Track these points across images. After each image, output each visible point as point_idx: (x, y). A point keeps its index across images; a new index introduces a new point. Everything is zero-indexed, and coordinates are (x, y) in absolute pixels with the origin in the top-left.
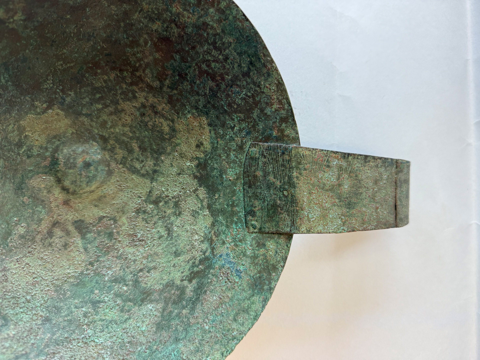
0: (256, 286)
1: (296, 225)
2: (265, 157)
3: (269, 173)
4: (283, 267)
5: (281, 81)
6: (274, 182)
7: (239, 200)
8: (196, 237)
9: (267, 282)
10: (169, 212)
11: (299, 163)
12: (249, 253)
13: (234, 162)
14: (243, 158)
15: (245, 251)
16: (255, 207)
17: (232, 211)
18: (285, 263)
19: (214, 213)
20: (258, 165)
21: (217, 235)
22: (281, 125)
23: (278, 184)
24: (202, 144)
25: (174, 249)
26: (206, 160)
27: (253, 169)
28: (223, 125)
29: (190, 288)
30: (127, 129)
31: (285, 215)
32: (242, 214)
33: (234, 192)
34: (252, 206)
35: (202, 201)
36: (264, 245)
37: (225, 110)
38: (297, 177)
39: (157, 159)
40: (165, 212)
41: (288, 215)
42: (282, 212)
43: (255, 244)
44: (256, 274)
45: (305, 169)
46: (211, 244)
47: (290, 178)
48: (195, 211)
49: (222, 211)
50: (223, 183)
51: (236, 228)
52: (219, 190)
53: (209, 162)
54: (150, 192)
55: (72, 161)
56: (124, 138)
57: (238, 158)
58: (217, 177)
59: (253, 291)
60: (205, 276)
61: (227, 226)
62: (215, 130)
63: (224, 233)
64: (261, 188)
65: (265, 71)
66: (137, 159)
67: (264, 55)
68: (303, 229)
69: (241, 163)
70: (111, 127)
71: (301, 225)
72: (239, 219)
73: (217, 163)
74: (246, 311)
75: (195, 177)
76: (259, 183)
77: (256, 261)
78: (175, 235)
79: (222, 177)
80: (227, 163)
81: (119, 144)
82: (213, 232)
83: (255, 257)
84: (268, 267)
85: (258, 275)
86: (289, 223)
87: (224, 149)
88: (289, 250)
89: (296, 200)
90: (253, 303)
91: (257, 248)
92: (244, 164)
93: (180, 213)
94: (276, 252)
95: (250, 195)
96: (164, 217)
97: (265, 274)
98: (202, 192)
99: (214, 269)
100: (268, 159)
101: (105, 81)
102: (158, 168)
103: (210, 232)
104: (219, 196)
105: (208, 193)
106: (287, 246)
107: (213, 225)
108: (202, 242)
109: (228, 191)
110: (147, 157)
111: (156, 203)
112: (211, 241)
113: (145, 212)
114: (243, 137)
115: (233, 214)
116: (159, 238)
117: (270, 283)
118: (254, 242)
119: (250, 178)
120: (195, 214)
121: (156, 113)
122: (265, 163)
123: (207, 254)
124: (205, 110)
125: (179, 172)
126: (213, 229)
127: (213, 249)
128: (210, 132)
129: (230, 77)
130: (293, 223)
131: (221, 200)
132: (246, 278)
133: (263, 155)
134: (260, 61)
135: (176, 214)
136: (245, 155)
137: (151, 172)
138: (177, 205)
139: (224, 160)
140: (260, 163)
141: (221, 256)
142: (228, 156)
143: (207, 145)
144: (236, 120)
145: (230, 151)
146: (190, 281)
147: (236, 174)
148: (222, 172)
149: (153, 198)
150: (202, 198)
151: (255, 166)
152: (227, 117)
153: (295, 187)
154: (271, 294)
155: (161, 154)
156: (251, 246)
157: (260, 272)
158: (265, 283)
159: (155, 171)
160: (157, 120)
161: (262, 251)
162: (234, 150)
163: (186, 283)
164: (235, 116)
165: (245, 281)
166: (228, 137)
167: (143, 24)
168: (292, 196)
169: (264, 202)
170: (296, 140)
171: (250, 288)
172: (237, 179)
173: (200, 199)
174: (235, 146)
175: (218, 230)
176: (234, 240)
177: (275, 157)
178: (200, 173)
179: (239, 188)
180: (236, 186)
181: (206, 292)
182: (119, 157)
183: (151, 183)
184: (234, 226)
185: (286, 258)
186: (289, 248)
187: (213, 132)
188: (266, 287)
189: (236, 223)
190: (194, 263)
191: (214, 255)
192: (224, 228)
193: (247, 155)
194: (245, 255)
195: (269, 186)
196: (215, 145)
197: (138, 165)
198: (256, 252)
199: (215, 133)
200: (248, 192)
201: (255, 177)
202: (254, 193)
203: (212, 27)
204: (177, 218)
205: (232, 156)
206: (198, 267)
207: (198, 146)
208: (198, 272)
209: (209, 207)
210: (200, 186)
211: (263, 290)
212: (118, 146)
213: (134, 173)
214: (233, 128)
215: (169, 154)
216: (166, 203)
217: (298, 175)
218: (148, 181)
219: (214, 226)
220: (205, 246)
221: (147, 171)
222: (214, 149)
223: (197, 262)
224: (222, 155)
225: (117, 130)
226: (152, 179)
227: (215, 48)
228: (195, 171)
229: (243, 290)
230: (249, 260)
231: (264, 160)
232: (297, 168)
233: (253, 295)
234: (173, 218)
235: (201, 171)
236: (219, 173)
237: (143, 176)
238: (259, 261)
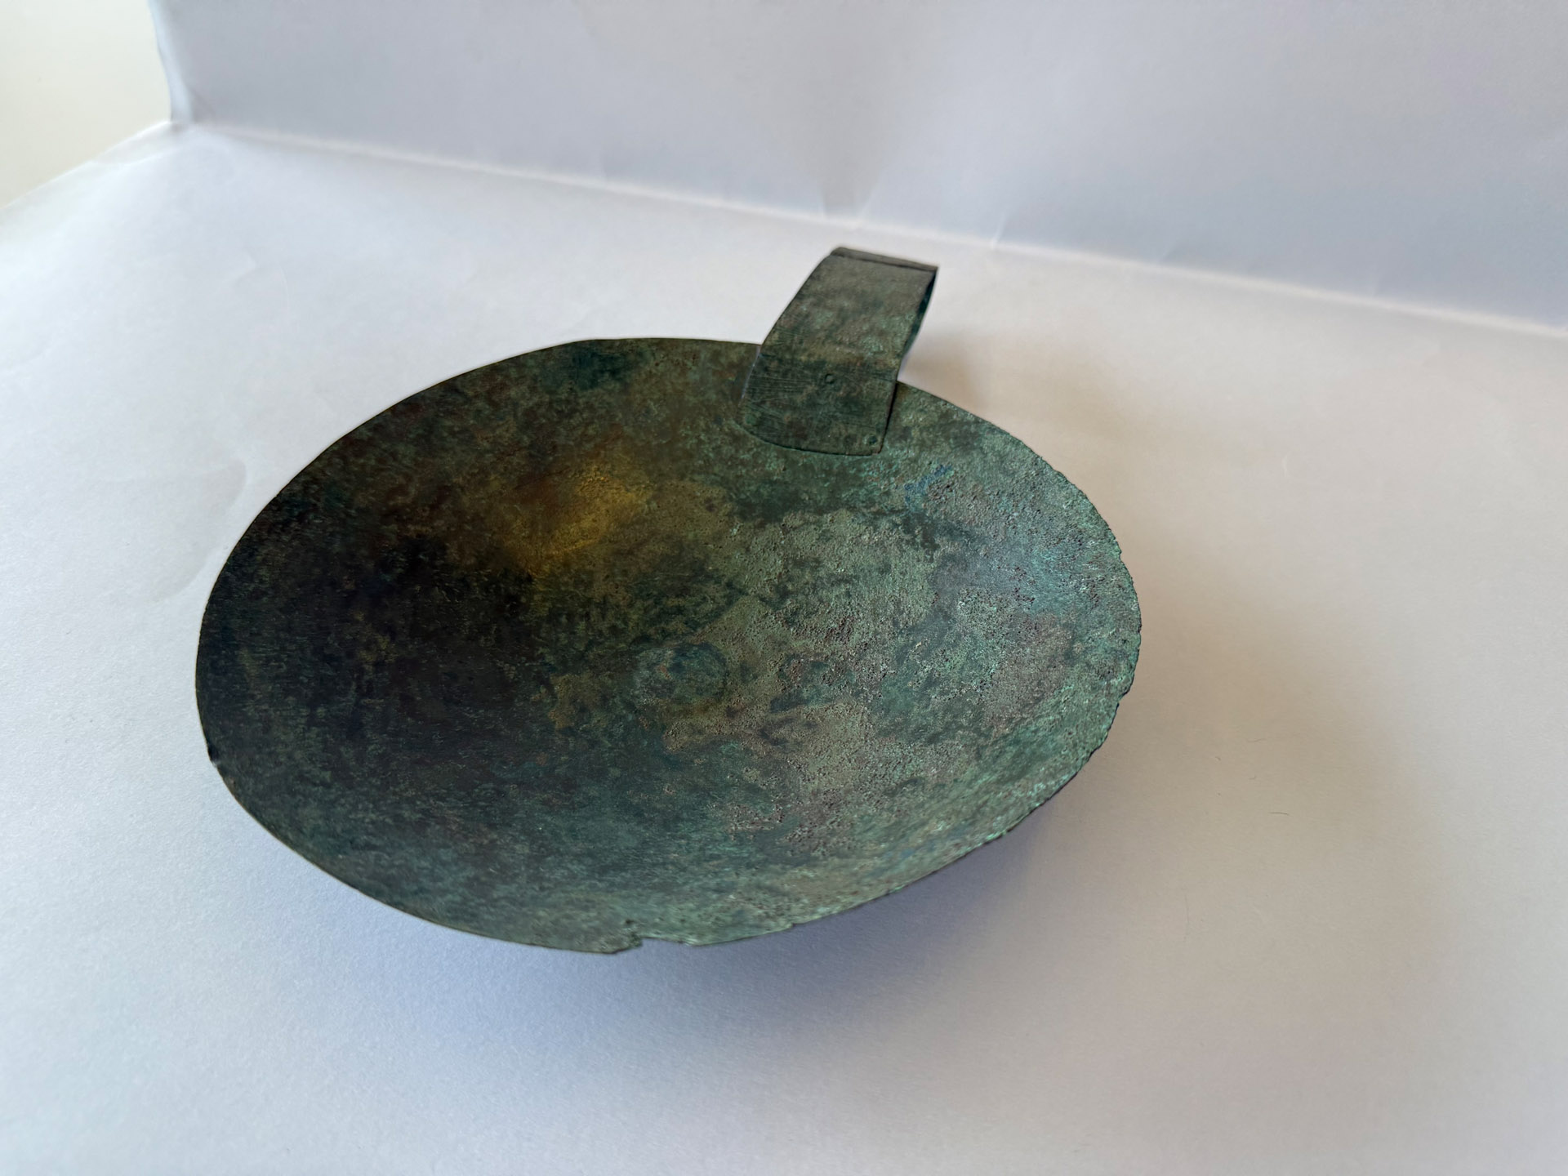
0: (968, 443)
1: (884, 372)
2: (763, 402)
3: (791, 400)
4: (946, 402)
5: (657, 341)
6: (808, 395)
7: (822, 460)
8: (865, 537)
9: (966, 427)
10: (807, 577)
11: (789, 348)
12: (912, 454)
13: (756, 456)
14: (754, 440)
15: (909, 459)
16: (840, 434)
17: (837, 475)
18: (940, 399)
19: (833, 505)
20: (774, 417)
21: (871, 502)
22: (722, 365)
23: (811, 388)
24: (708, 500)
25: (875, 574)
26: (740, 502)
27: (777, 426)
28: (690, 455)
29: (947, 547)
30: (639, 604)
31: (865, 387)
32: (848, 459)
33: (807, 467)
34: (837, 439)
35: (807, 523)
36: (907, 429)
37: (667, 443)
38: (810, 355)
39: (709, 577)
40: (807, 583)
41: (866, 381)
42: (858, 390)
43: (900, 442)
44: (949, 444)
45: (801, 343)
46: (884, 514)
47: (807, 366)
48: (820, 535)
49: (834, 492)
50: (786, 483)
51: (869, 471)
52: (796, 492)
53: (743, 496)
54: (763, 600)
55: (659, 686)
56: (653, 612)
57: (751, 449)
58: (773, 490)
59: (974, 449)
60: (934, 524)
61: (861, 486)
62: (693, 472)
63: (872, 492)
64: (812, 419)
65: (631, 357)
66: (698, 605)
67: (610, 348)
68: (894, 362)
69: (761, 445)
70: (626, 624)
71: (885, 365)
72: (852, 465)
73: (749, 485)
74: (1002, 458)
75: (762, 526)
76: (803, 421)
77: (929, 443)
78: (851, 572)
79: (776, 482)
80: (754, 467)
81: (660, 623)
82: (865, 511)
83: (922, 445)
84: (941, 426)
85: (951, 441)
86: (878, 381)
87: (730, 467)
88: (922, 391)
89: (844, 364)
90: (993, 448)
91: (909, 440)
92: (766, 441)
93: (817, 561)
94: (921, 410)
95: (818, 439)
96: (815, 587)
97: (952, 431)
98: (792, 520)
99: (925, 510)
100: (768, 397)
101: (544, 600)
102: (726, 580)
103: (864, 515)
104: (806, 492)
105: (796, 510)
106: (915, 393)
107: (852, 509)
108: (876, 528)
109: (801, 477)
110: (699, 591)
111: (784, 594)
112: (880, 514)
113: (795, 614)
114: (721, 430)
115: (842, 474)
116: (850, 596)
117: (968, 423)
118: (898, 445)
119: (791, 434)
120: (825, 537)
121: (630, 552)
122: (773, 405)
123: (898, 521)
124: (655, 475)
125: (743, 550)
126: (859, 510)
127: (893, 511)
128: (694, 481)
129: (620, 415)
130: (880, 375)
131: (815, 491)
132: (952, 459)
133: (759, 405)
134: (617, 358)
135: (816, 567)
136: (750, 436)
137: (728, 591)
138: (800, 564)
139: (748, 471)
140: (771, 412)
141: (908, 499)
142: (743, 463)
143: (716, 492)
144: (690, 433)
145: (737, 459)
146: (936, 547)
147: (778, 457)
148: (767, 480)
149: (775, 597)
150: (801, 522)
151: (773, 422)
152: (680, 445)
153: (823, 362)
154: (984, 421)
155: (702, 570)
156: (902, 449)
157: (947, 438)
158: (966, 430)
159: (729, 585)
160: (642, 556)
161: (915, 433)
162: (737, 451)
163: (937, 554)
164: (683, 432)
165: (959, 462)
166: (711, 455)
168: (836, 369)
169: (836, 418)
170: (751, 347)
171: (968, 454)
172: (786, 457)
173: (802, 525)
174: (730, 447)
175: (863, 502)
176: (886, 476)
177: (768, 385)
178: (758, 516)
179: (802, 458)
180: (798, 462)
181: (959, 522)
182: (682, 628)
183: (747, 594)
184: (863, 475)
185: (932, 396)
186: (918, 390)
187: (696, 477)
188: (973, 429)
189: (860, 471)
190: (908, 542)
191: (902, 510)
192: (862, 492)
193: (752, 433)
194: (915, 461)
195: (812, 404)
196: (719, 479)
197: (709, 606)
198: (914, 442)
199: (699, 474)
200: (813, 443)
201: (791, 425)
202: (817, 433)
203: (539, 405)
204: (823, 566)
205: (747, 456)
206: (916, 536)
207: (710, 508)
208: (924, 536)
209: (820, 511)
210: (781, 520)
211: (976, 433)
212: (662, 625)
213: (720, 615)
214: (700, 442)
215: (707, 556)
216: (790, 579)
217: (807, 354)
218: (743, 599)
219: (855, 507)
220: (884, 524)
221: (725, 596)
222: (724, 482)
223: (908, 537)
224: (739, 473)
225: (635, 617)
226: (742, 592)
227: (570, 415)
228: (751, 524)
229: (969, 463)
230: (925, 454)
231: (768, 404)
232: (795, 352)
233: (981, 448)
234: (822, 573)
235: (754, 514)
236: (767, 486)
237: (730, 603)
238: (929, 439)
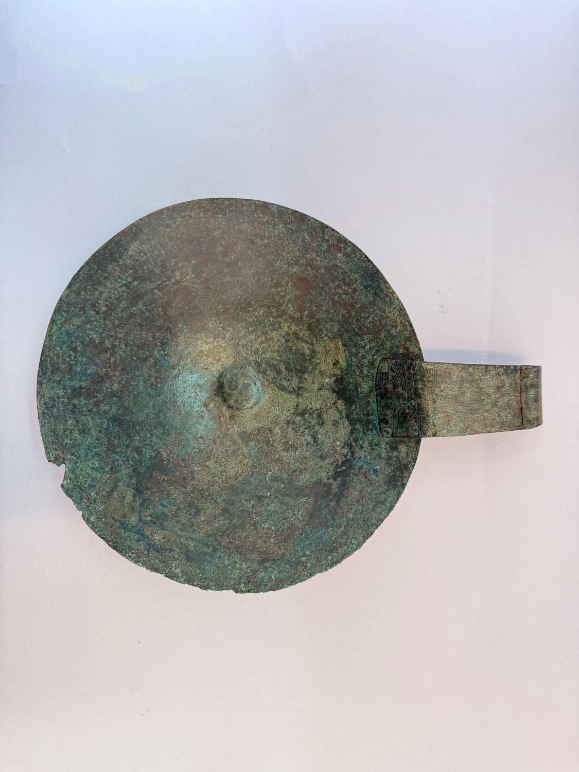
0: (391, 482)
1: (423, 430)
2: (394, 372)
3: (398, 386)
4: (414, 466)
5: (402, 308)
6: (403, 394)
7: (373, 409)
8: (338, 443)
9: (400, 479)
10: (313, 422)
11: (423, 376)
12: (383, 455)
13: (367, 376)
14: (374, 372)
15: (381, 454)
16: (387, 416)
17: (368, 420)
18: (415, 463)
19: (352, 422)
20: (388, 379)
21: (356, 441)
22: (406, 344)
23: (406, 395)
24: (338, 362)
25: (320, 453)
26: (342, 376)
27: (384, 382)
28: (356, 345)
29: (335, 485)
30: (275, 354)
31: (413, 422)
32: (376, 422)
33: (368, 403)
34: (385, 414)
35: (341, 412)
36: (396, 448)
37: (356, 332)
38: (422, 389)
39: (301, 378)
40: (310, 422)
41: (416, 422)
42: (411, 419)
43: (389, 447)
44: (390, 473)
45: (429, 381)
46: (351, 449)
47: (416, 389)
48: (336, 421)
49: (359, 421)
50: (358, 395)
51: (372, 435)
52: (355, 402)
53: (345, 377)
54: (297, 406)
55: (234, 384)
56: (273, 361)
57: (370, 373)
58: (353, 390)
59: (388, 487)
60: (347, 475)
61: (364, 433)
62: (348, 350)
63: (361, 439)
64: (392, 399)
65: (388, 300)
66: (285, 379)
67: (386, 288)
68: (430, 433)
69: (373, 377)
70: (262, 354)
71: (427, 429)
72: (374, 426)
73: (352, 378)
74: (383, 503)
75: (334, 391)
76: (390, 395)
77: (390, 462)
78: (319, 441)
79: (357, 390)
80: (361, 377)
81: (270, 367)
82: (352, 438)
83: (389, 459)
84: (400, 466)
85: (392, 473)
86: (417, 428)
87: (357, 366)
88: (418, 452)
89: (422, 408)
90: (388, 496)
91: (391, 451)
92: (376, 378)
93: (323, 423)
94: (407, 454)
95: (382, 405)
96: (309, 427)
97: (398, 472)
98: (341, 404)
99: (354, 469)
100: (396, 373)
101: (256, 317)
102: (301, 385)
103: (349, 439)
104: (356, 407)
105: (346, 405)
106: (416, 448)
107: (352, 432)
108: (343, 447)
109: (363, 402)
110: (292, 377)
111: (302, 414)
112: (350, 446)
113: (293, 423)
114: (374, 355)
115: (368, 422)
116: (307, 445)
117: (402, 480)
118: (388, 446)
119: (382, 390)
120: (335, 423)
121: (298, 339)
122: (393, 377)
123: (348, 457)
124: (340, 333)
125: (320, 387)
126: (351, 436)
127: (353, 453)
128: (345, 352)
129: (359, 306)
130: (421, 428)
131: (357, 411)
132: (382, 476)
133: (391, 369)
134: (383, 292)
135: (319, 424)
136: (376, 370)
137: (296, 389)
138: (320, 416)
139: (358, 375)
140: (390, 377)
141: (360, 458)
142: (362, 371)
143: (343, 363)
144: (366, 341)
145: (363, 367)
146: (335, 479)
147: (370, 387)
148: (357, 386)
149: (300, 411)
150: (340, 409)
151: (385, 379)
152: (359, 339)
153: (420, 397)
154: (404, 488)
155: (304, 372)
156: (385, 449)
157: (393, 471)
158: (398, 480)
159: (300, 388)
160: (299, 344)
161: (395, 453)
162: (366, 366)
163: (331, 481)
164: (365, 337)
165: (381, 479)
166: (360, 355)
167: (284, 269)
168: (418, 404)
169: (395, 411)
170: (420, 356)
171: (385, 484)
172: (371, 391)
173: (339, 410)
174: (367, 362)
175: (356, 436)
176: (371, 444)
177: (402, 371)
178: (338, 388)
179: (372, 399)
180: (370, 398)
181: (348, 488)
182: (270, 378)
183: (297, 398)
184: (370, 432)
185: (416, 458)
186: (418, 450)
187: (347, 352)
188: (399, 483)
189: (371, 430)
190: (337, 465)
191: (354, 458)
192: (361, 435)
193: (377, 370)
194: (380, 457)
195: (399, 397)
196: (350, 362)
197: (285, 384)
198: (390, 454)
199: (349, 353)
200: (380, 403)
201: (386, 389)
202: (385, 403)
203: (341, 268)
204: (321, 427)
205: (365, 372)
206: (340, 468)
207: (335, 364)
208: (341, 472)
209: (348, 417)
210: (339, 399)
211: (397, 485)
212: (269, 369)
213: (283, 390)
214: (364, 347)
215: (311, 372)
216: (311, 414)
217: (423, 387)
218: (294, 397)
219: (353, 433)
220: (346, 451)
221: (293, 388)
222: (349, 366)
223: (340, 464)
224: (356, 371)
225: (268, 356)
226: (298, 395)
227: (345, 284)
228: (333, 386)
229: (380, 486)
230: (384, 462)
231: (393, 374)
232: (422, 380)
233: (388, 490)
234: (317, 428)
235: (338, 385)
236: (354, 387)
237: (290, 392)
238: (392, 461)
